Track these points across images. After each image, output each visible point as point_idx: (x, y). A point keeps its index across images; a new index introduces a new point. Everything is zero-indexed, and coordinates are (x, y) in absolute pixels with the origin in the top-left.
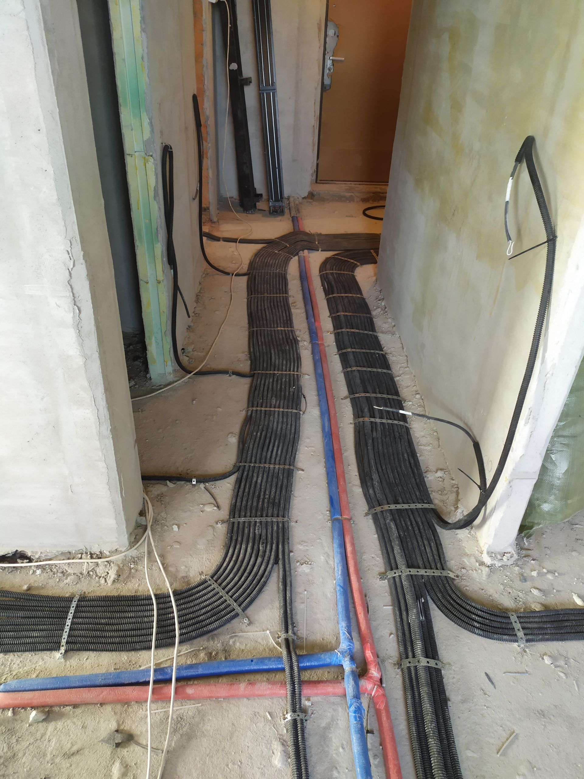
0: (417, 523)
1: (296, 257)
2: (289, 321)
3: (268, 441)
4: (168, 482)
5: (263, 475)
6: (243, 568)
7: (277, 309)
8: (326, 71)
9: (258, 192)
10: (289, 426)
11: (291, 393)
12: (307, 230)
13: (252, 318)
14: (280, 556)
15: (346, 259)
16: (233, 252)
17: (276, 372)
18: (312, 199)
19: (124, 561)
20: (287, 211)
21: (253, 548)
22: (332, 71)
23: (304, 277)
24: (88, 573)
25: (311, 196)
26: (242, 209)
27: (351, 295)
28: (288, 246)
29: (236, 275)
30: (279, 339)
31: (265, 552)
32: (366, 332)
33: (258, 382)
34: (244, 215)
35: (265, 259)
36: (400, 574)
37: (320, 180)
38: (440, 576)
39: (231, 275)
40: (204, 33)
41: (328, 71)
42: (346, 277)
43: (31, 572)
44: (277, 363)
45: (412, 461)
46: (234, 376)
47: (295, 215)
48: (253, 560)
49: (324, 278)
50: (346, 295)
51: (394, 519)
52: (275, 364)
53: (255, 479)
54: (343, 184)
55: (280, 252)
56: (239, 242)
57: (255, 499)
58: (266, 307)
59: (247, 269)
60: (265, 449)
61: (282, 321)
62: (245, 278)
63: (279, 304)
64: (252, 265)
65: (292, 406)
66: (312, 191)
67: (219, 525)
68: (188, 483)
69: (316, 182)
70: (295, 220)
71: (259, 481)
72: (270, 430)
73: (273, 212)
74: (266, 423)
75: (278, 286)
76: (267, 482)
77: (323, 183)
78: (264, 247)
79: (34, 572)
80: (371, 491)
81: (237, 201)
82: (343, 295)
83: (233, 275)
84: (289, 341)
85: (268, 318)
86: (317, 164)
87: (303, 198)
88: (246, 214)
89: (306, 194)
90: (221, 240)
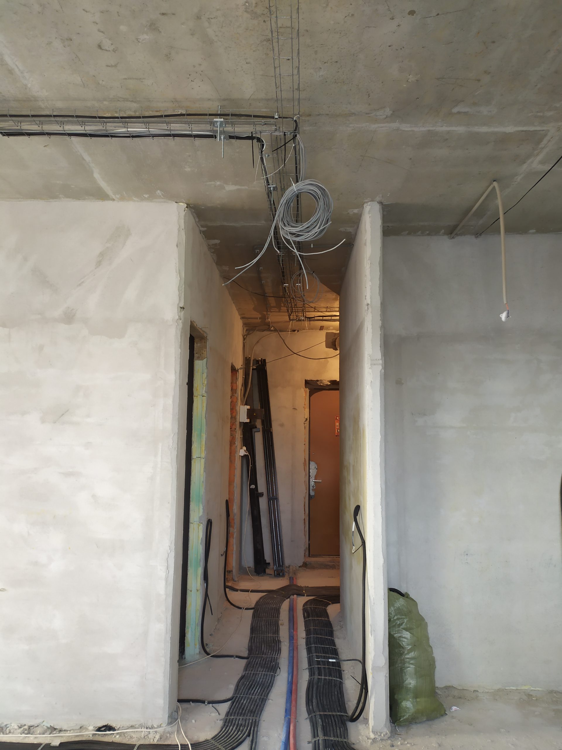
0: (335, 721)
1: (288, 599)
2: (277, 631)
3: (253, 686)
4: (191, 702)
5: (248, 700)
6: (230, 736)
7: (270, 626)
8: (311, 488)
9: (267, 562)
10: (267, 680)
11: (271, 666)
12: (299, 585)
13: (253, 630)
14: (252, 732)
15: (322, 600)
16: (246, 597)
17: (263, 656)
18: (305, 567)
19: (164, 732)
20: (287, 575)
21: (236, 728)
22: (315, 488)
23: (292, 609)
24: (144, 737)
25: (305, 565)
26: (256, 574)
27: (321, 618)
28: (284, 593)
29: (246, 609)
30: (269, 640)
31: (243, 730)
32: (326, 637)
33: (252, 660)
34: (257, 577)
35: (267, 600)
36: (319, 739)
37: (312, 555)
38: (342, 741)
39: (242, 609)
40: (236, 470)
41: (312, 488)
42: (320, 610)
43: (114, 736)
44: (265, 651)
45: (340, 696)
46: (237, 658)
47: (292, 576)
48: (236, 732)
49: (305, 610)
50: (317, 618)
51: (321, 718)
52: (263, 651)
53: (242, 701)
54: (328, 557)
55: (278, 596)
56: (250, 592)
57: (241, 709)
58: (263, 624)
59: (254, 605)
60: (251, 689)
61: (272, 631)
62: (252, 611)
63: (272, 623)
64: (257, 603)
65: (271, 671)
66: (305, 562)
67: (219, 721)
68: (203, 704)
69: (309, 556)
70: (291, 579)
71: (245, 702)
72: (255, 682)
73: (277, 575)
74: (253, 678)
75: (273, 614)
76: (249, 703)
77: (314, 557)
78: (267, 594)
79: (115, 736)
80: (311, 707)
81: (253, 569)
82: (316, 618)
83: (244, 608)
84: (275, 641)
85: (263, 630)
86: (309, 544)
87: (300, 567)
88: (259, 577)
89: (301, 564)
90: (239, 591)
